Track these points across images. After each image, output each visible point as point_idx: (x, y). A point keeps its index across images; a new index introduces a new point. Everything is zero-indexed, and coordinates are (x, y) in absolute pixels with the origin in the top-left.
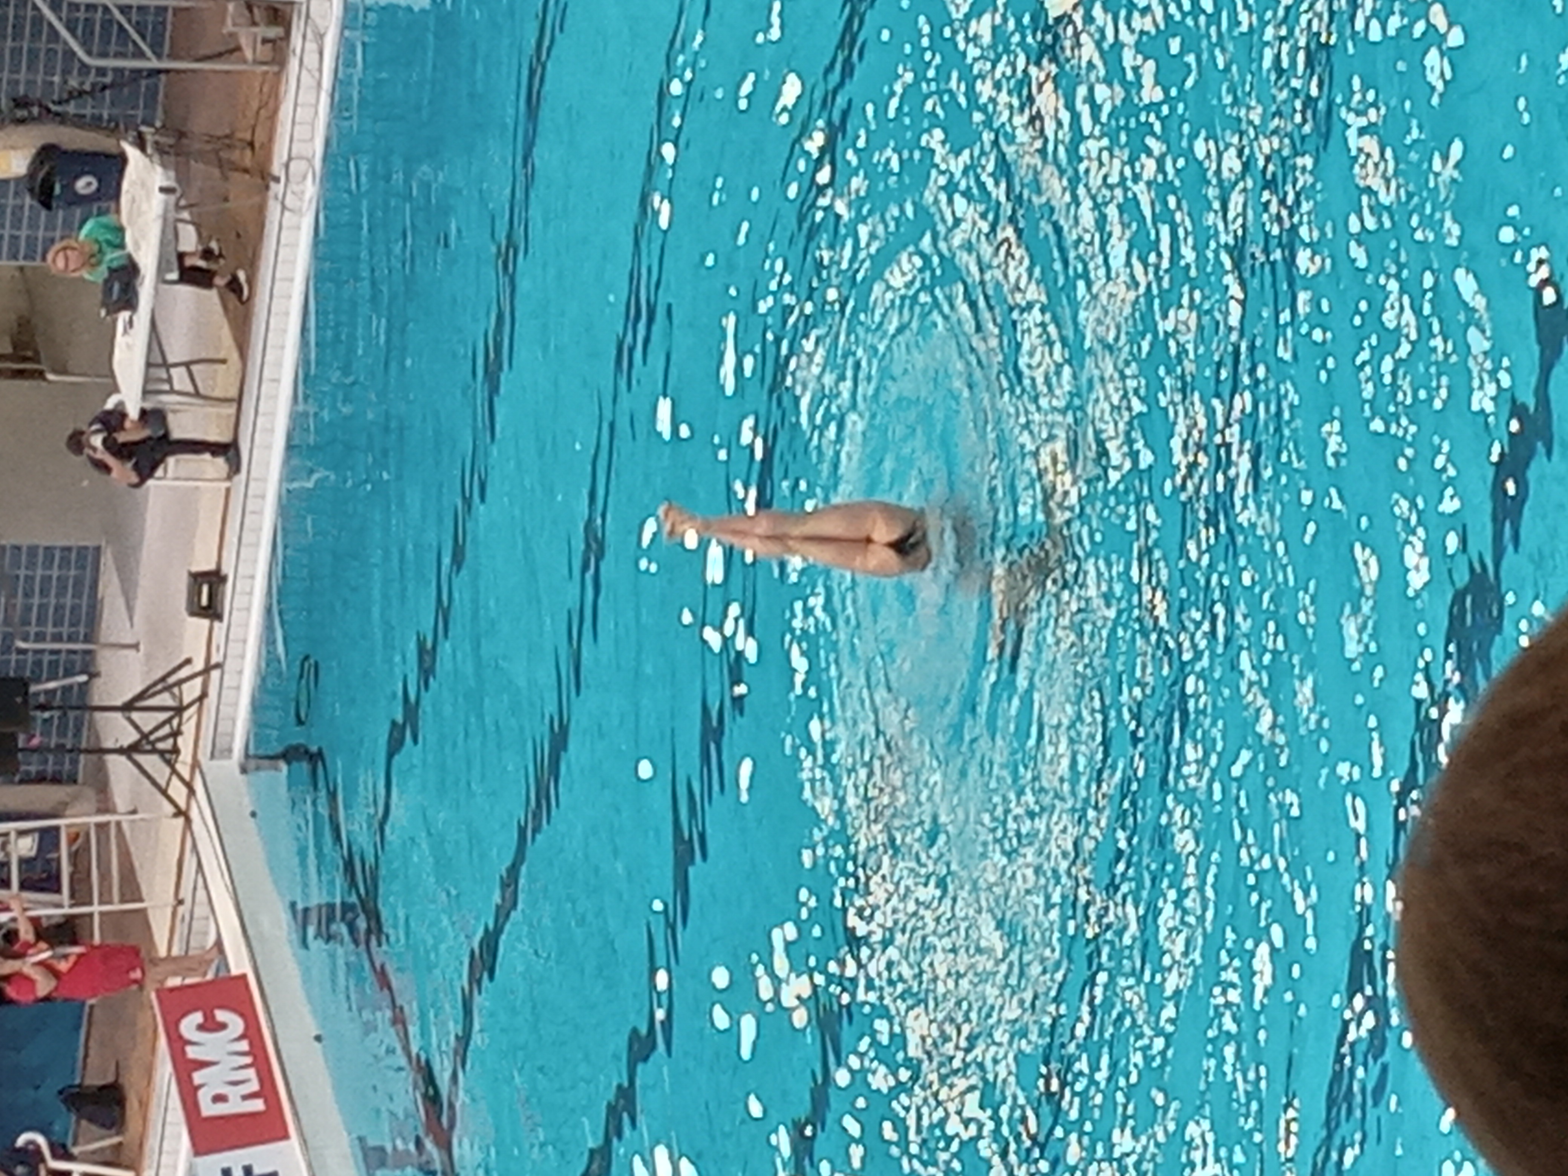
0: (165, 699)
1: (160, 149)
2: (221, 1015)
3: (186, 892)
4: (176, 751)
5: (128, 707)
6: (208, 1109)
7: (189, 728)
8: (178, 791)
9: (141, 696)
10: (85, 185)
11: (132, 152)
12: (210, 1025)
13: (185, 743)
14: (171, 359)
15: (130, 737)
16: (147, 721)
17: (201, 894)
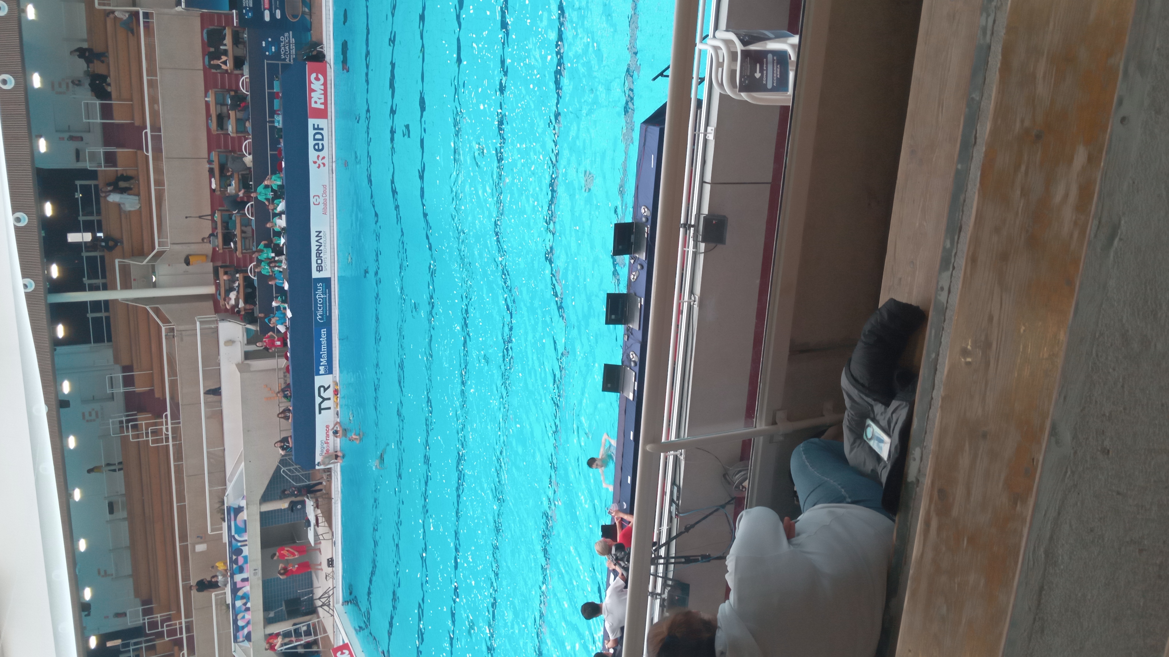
0: (326, 595)
1: (311, 498)
2: (344, 651)
3: (335, 630)
4: (330, 604)
5: (320, 598)
7: (331, 600)
8: (331, 612)
9: (322, 596)
10: (299, 507)
11: (307, 500)
12: (342, 653)
13: (331, 603)
14: (319, 534)
15: (321, 603)
17: (338, 630)
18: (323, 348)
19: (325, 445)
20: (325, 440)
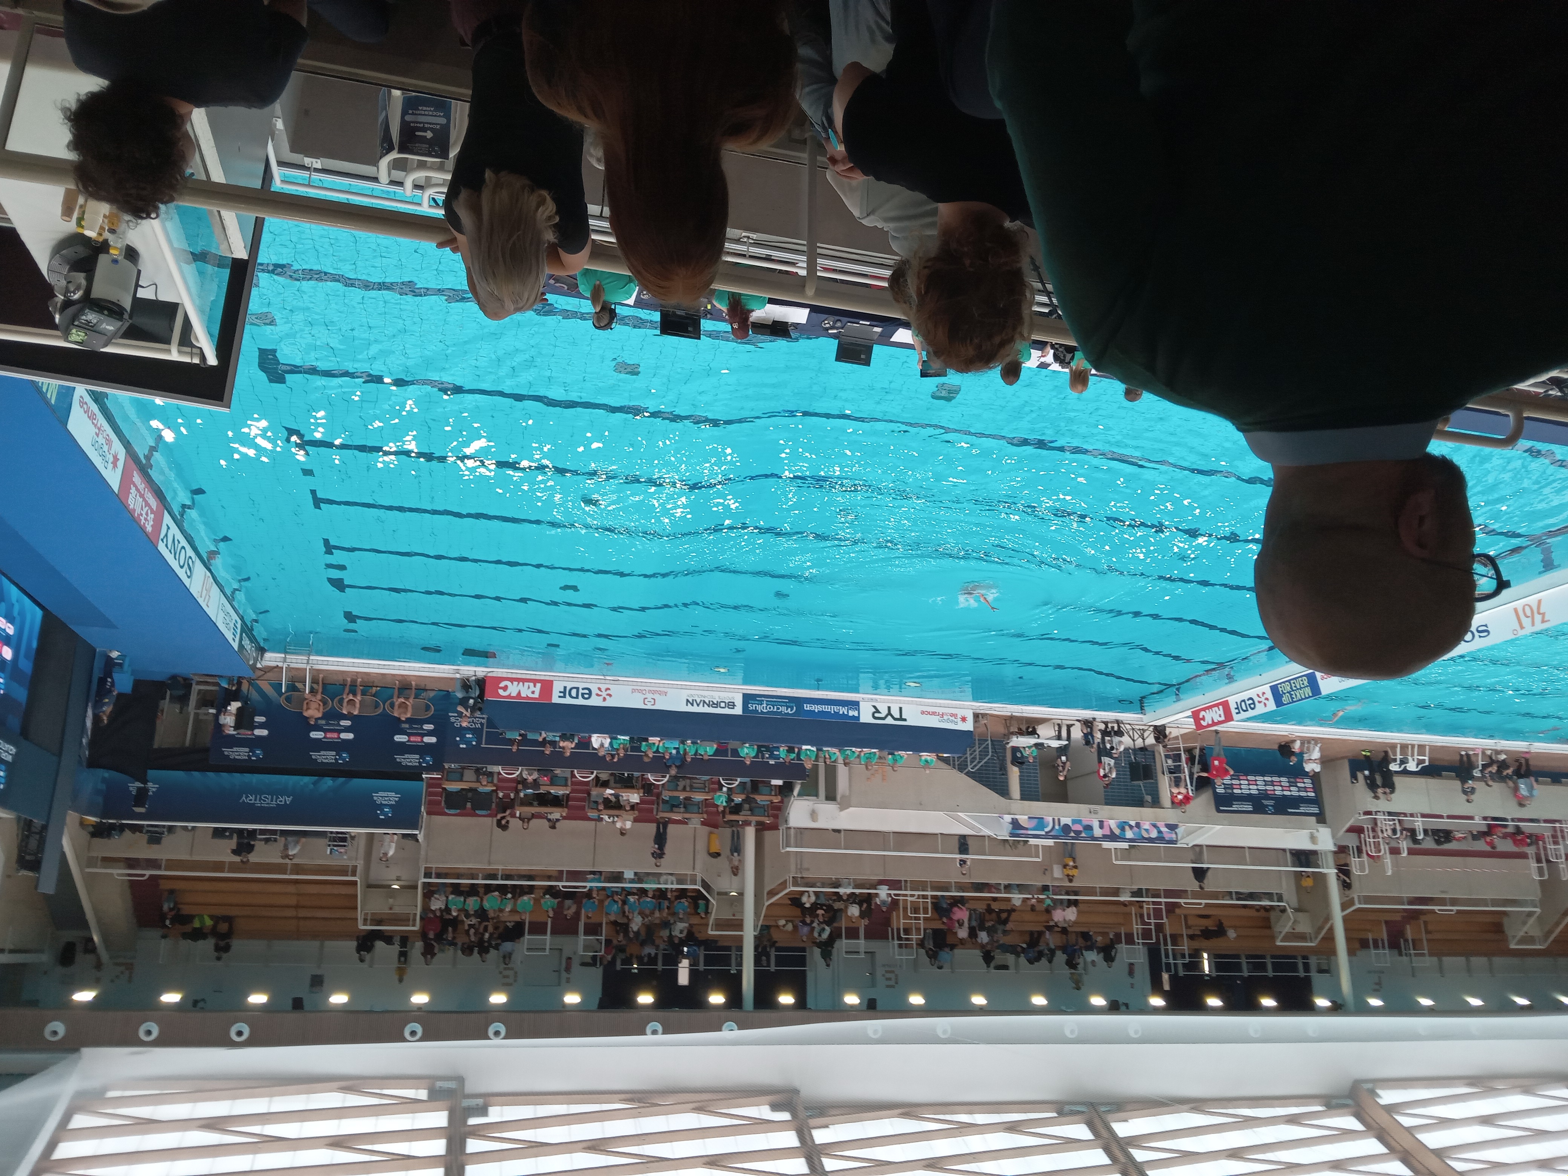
2: (1201, 716)
6: (1223, 718)
10: (1018, 754)
12: (1203, 719)
14: (1052, 735)
15: (1140, 740)
16: (1136, 736)
19: (945, 717)
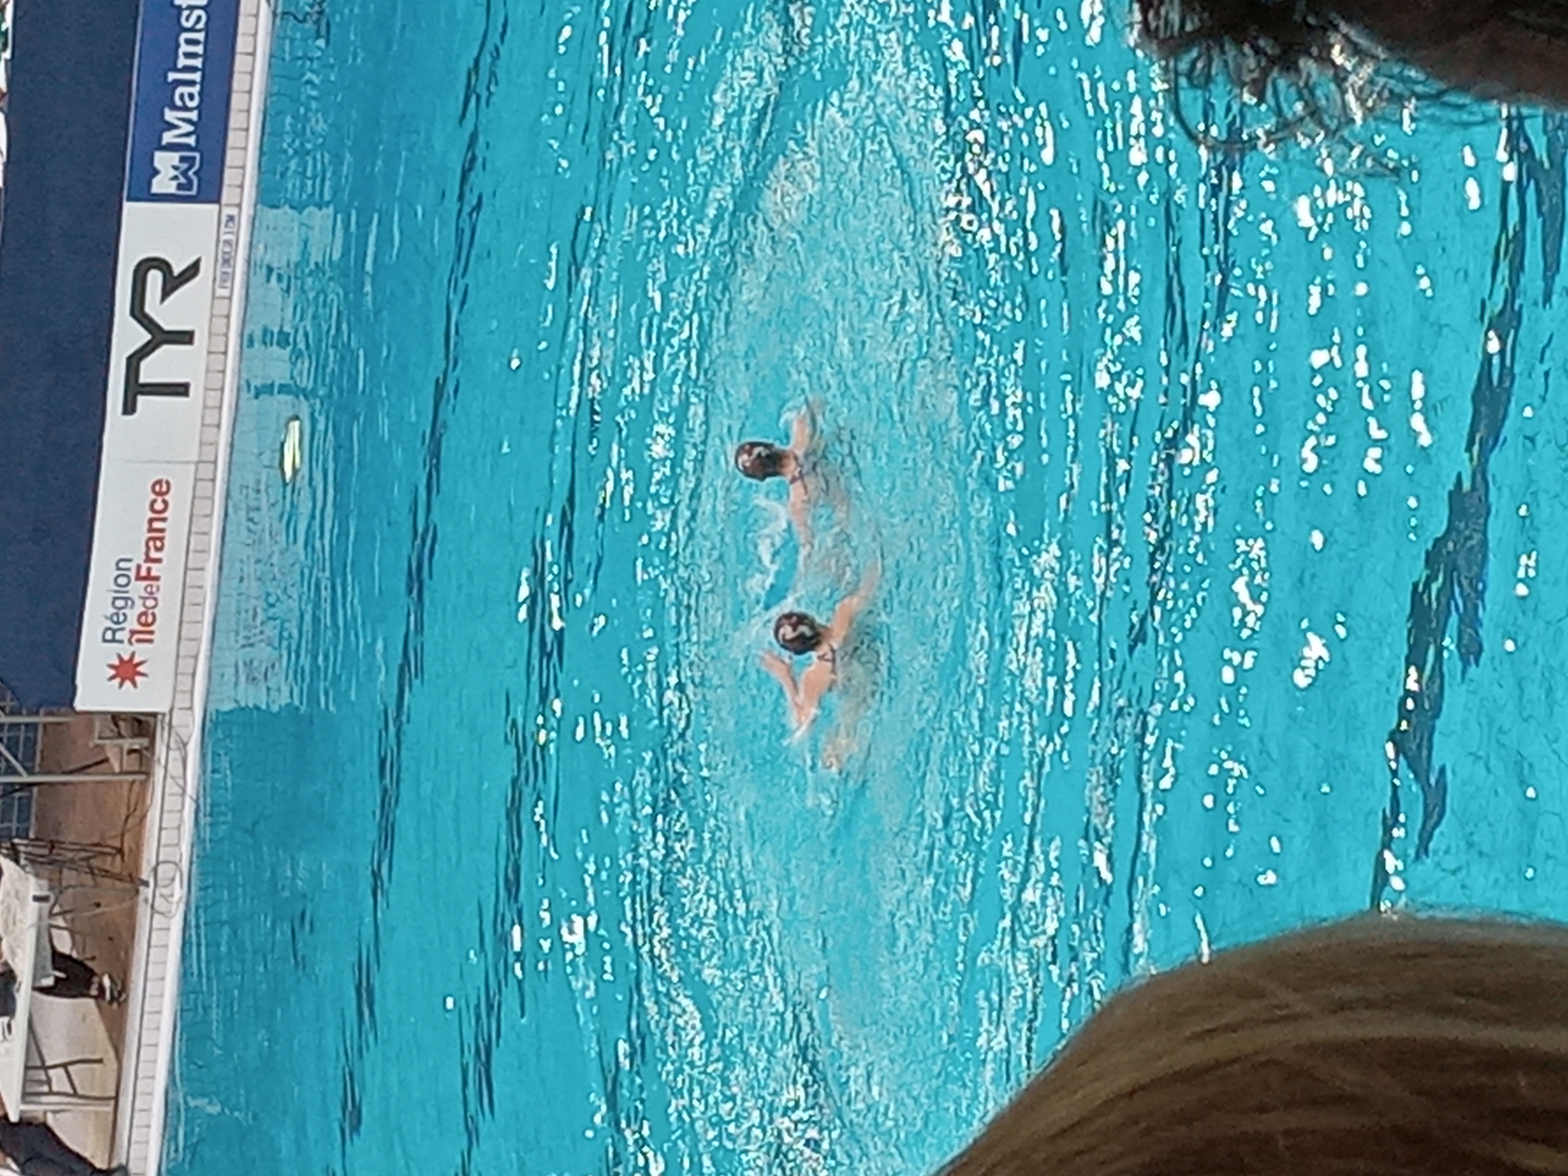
1: (33, 860)
11: (6, 865)
14: (49, 1063)
18: (184, 48)
19: (137, 589)
20: (140, 559)
